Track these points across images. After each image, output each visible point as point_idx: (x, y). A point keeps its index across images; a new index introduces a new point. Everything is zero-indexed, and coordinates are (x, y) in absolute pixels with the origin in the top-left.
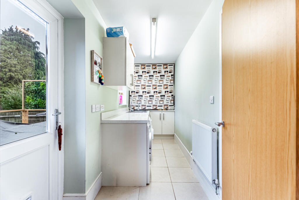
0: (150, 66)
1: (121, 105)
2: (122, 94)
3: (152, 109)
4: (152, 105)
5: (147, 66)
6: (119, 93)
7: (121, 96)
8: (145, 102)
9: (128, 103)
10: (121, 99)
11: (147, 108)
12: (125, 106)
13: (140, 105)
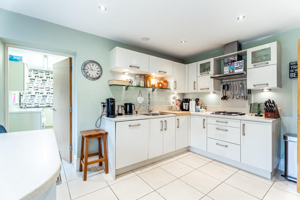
0: (43, 72)
1: (14, 103)
2: (15, 94)
3: (45, 106)
4: (45, 103)
5: (40, 72)
6: (13, 94)
7: (14, 97)
8: (38, 101)
9: (19, 101)
10: (14, 99)
11: (40, 106)
12: (17, 104)
13: (33, 103)
